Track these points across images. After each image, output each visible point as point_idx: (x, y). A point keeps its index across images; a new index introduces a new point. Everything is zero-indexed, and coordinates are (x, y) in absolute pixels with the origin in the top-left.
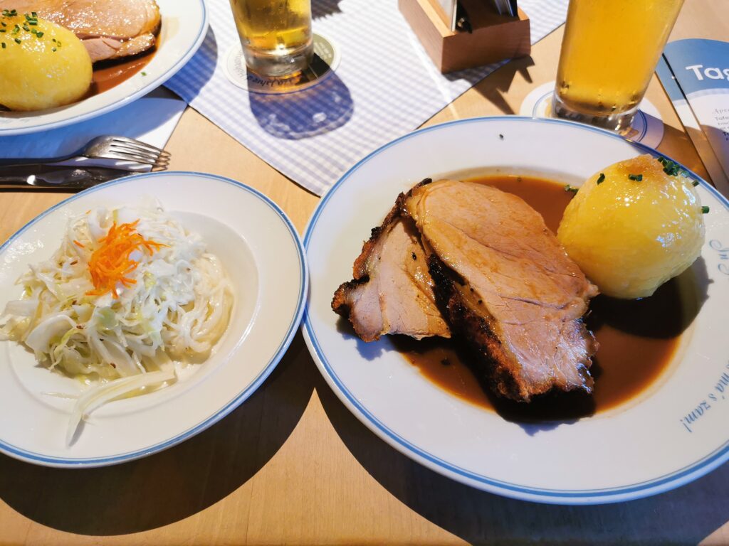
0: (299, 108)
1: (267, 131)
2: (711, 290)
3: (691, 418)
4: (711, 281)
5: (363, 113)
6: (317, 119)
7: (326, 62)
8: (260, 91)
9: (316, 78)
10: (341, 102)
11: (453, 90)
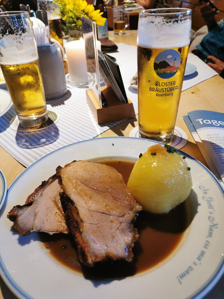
0: (36, 137)
1: (19, 146)
2: (199, 209)
3: (183, 276)
4: (199, 205)
5: (62, 139)
6: (42, 141)
7: (53, 120)
8: (22, 131)
9: (47, 126)
10: (54, 135)
11: (101, 130)
